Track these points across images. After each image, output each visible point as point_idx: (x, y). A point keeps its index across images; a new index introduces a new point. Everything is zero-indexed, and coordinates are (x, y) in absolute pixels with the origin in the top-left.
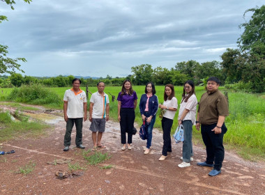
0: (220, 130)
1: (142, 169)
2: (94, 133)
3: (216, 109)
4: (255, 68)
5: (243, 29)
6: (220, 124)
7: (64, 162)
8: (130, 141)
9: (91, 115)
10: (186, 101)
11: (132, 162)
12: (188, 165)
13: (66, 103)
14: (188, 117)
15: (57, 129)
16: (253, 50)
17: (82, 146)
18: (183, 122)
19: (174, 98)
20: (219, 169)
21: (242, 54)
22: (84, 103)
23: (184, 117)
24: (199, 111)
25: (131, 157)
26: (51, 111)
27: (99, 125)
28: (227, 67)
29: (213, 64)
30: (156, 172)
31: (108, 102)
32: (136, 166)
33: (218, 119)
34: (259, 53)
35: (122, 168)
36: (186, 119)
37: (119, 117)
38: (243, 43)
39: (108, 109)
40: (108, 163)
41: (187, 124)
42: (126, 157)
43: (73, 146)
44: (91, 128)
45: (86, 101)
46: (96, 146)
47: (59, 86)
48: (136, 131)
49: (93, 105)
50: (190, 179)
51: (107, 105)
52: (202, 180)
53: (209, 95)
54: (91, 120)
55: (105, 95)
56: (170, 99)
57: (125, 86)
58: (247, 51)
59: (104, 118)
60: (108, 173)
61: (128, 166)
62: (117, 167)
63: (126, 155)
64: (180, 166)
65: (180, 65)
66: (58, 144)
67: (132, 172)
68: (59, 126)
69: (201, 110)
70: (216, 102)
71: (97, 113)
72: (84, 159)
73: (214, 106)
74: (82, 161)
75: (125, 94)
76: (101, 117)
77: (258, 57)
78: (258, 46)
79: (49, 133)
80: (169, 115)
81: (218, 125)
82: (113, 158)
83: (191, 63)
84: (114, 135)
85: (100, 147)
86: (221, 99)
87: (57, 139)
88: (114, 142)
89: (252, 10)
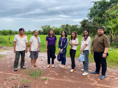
0: (106, 55)
1: (64, 78)
2: (32, 59)
3: (103, 44)
4: (95, 27)
5: (90, 11)
6: (105, 52)
7: (16, 78)
8: (53, 63)
9: (30, 49)
10: (85, 40)
11: (57, 74)
12: (87, 73)
13: (15, 42)
14: (87, 49)
15: (7, 57)
16: (94, 20)
17: (24, 67)
18: (84, 51)
19: (76, 39)
20: (104, 75)
21: (89, 21)
22: (26, 43)
23: (84, 49)
24: (93, 45)
25: (55, 71)
26: (2, 47)
27: (35, 55)
28: (83, 27)
29: (76, 26)
30: (73, 79)
31: (40, 42)
32: (60, 76)
33: (104, 49)
34: (96, 21)
35: (53, 79)
36: (85, 50)
37: (47, 49)
38: (90, 17)
39: (40, 45)
40: (44, 76)
41: (86, 52)
42: (52, 71)
43: (19, 67)
44: (31, 56)
45: (27, 41)
46: (33, 66)
47: (4, 35)
48: (56, 57)
49: (31, 43)
50: (93, 82)
51: (39, 44)
52: (99, 82)
53: (99, 36)
54: (31, 52)
55: (38, 37)
56: (75, 39)
57: (50, 32)
58: (91, 20)
59: (38, 51)
60: (46, 83)
61: (55, 77)
62: (50, 78)
63: (52, 70)
64: (83, 74)
65: (63, 26)
66: (9, 66)
67: (60, 81)
68: (8, 56)
69: (94, 45)
70: (103, 40)
71: (34, 48)
72: (29, 75)
73: (102, 42)
74: (27, 76)
75: (50, 37)
76: (36, 50)
77: (96, 23)
78: (96, 18)
79: (3, 59)
80: (74, 48)
81: (104, 52)
82: (45, 73)
83: (67, 25)
84: (41, 59)
85: (35, 66)
86: (106, 38)
87: (8, 63)
88: (42, 63)
89: (94, 2)
